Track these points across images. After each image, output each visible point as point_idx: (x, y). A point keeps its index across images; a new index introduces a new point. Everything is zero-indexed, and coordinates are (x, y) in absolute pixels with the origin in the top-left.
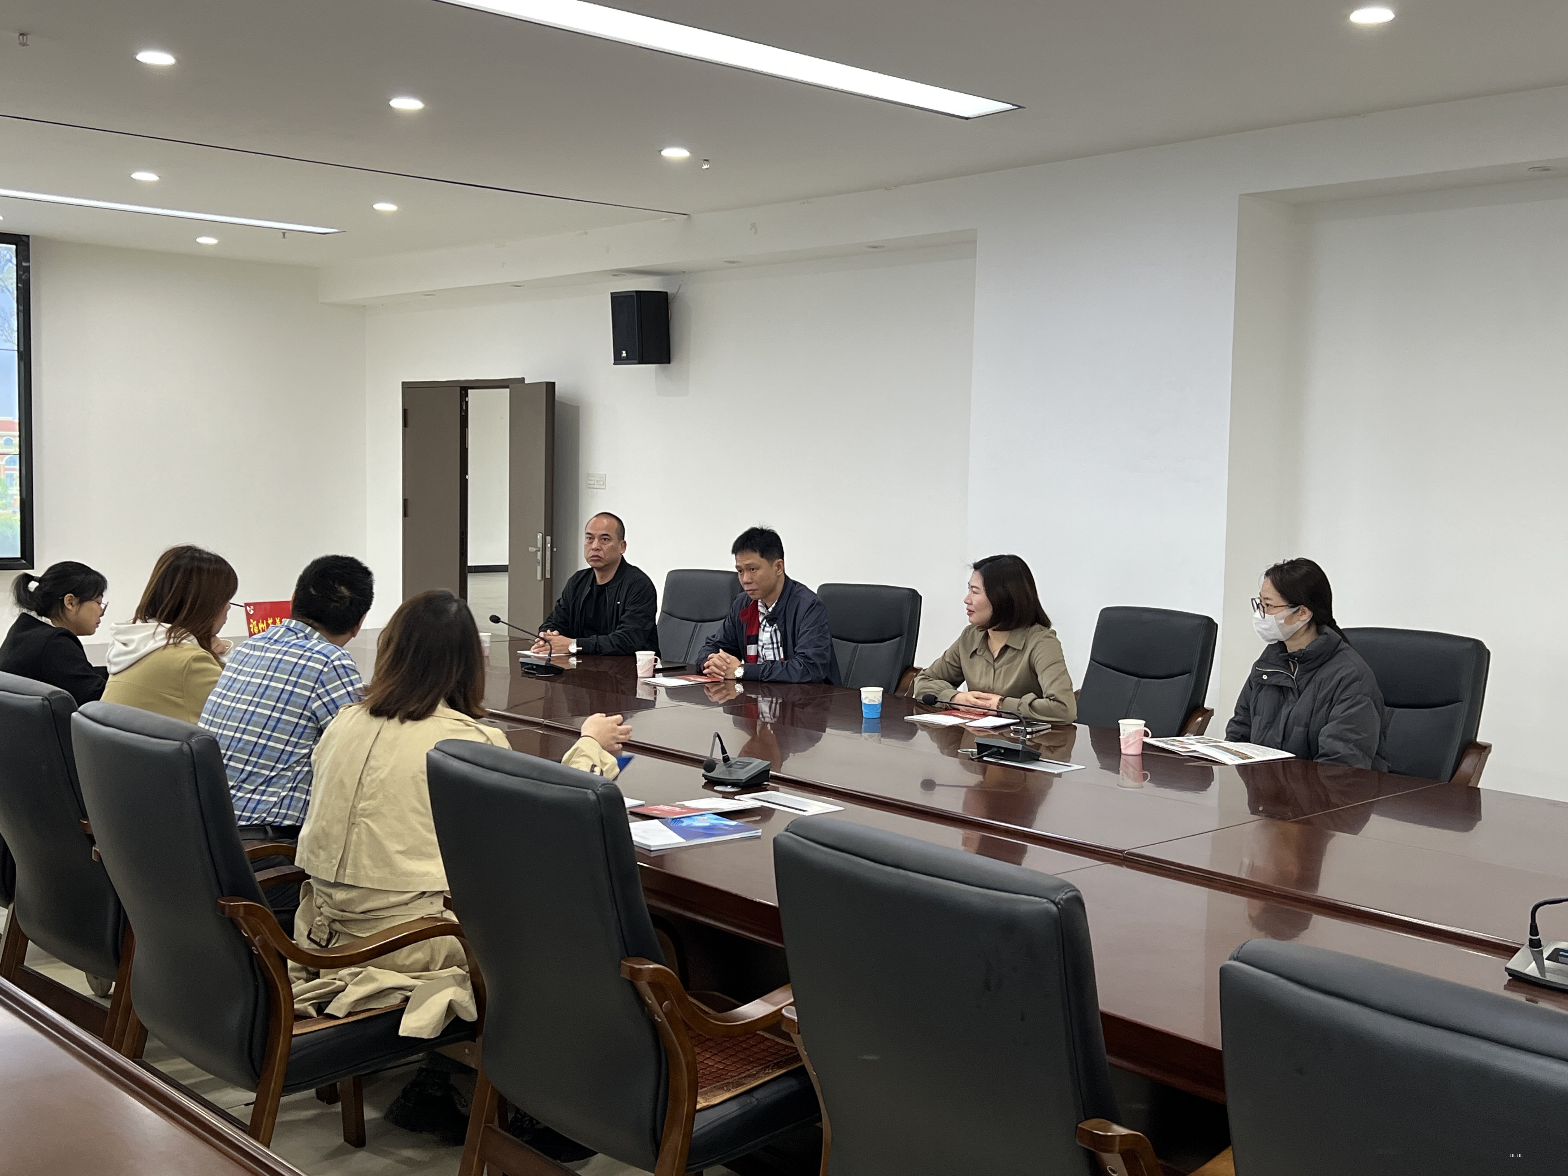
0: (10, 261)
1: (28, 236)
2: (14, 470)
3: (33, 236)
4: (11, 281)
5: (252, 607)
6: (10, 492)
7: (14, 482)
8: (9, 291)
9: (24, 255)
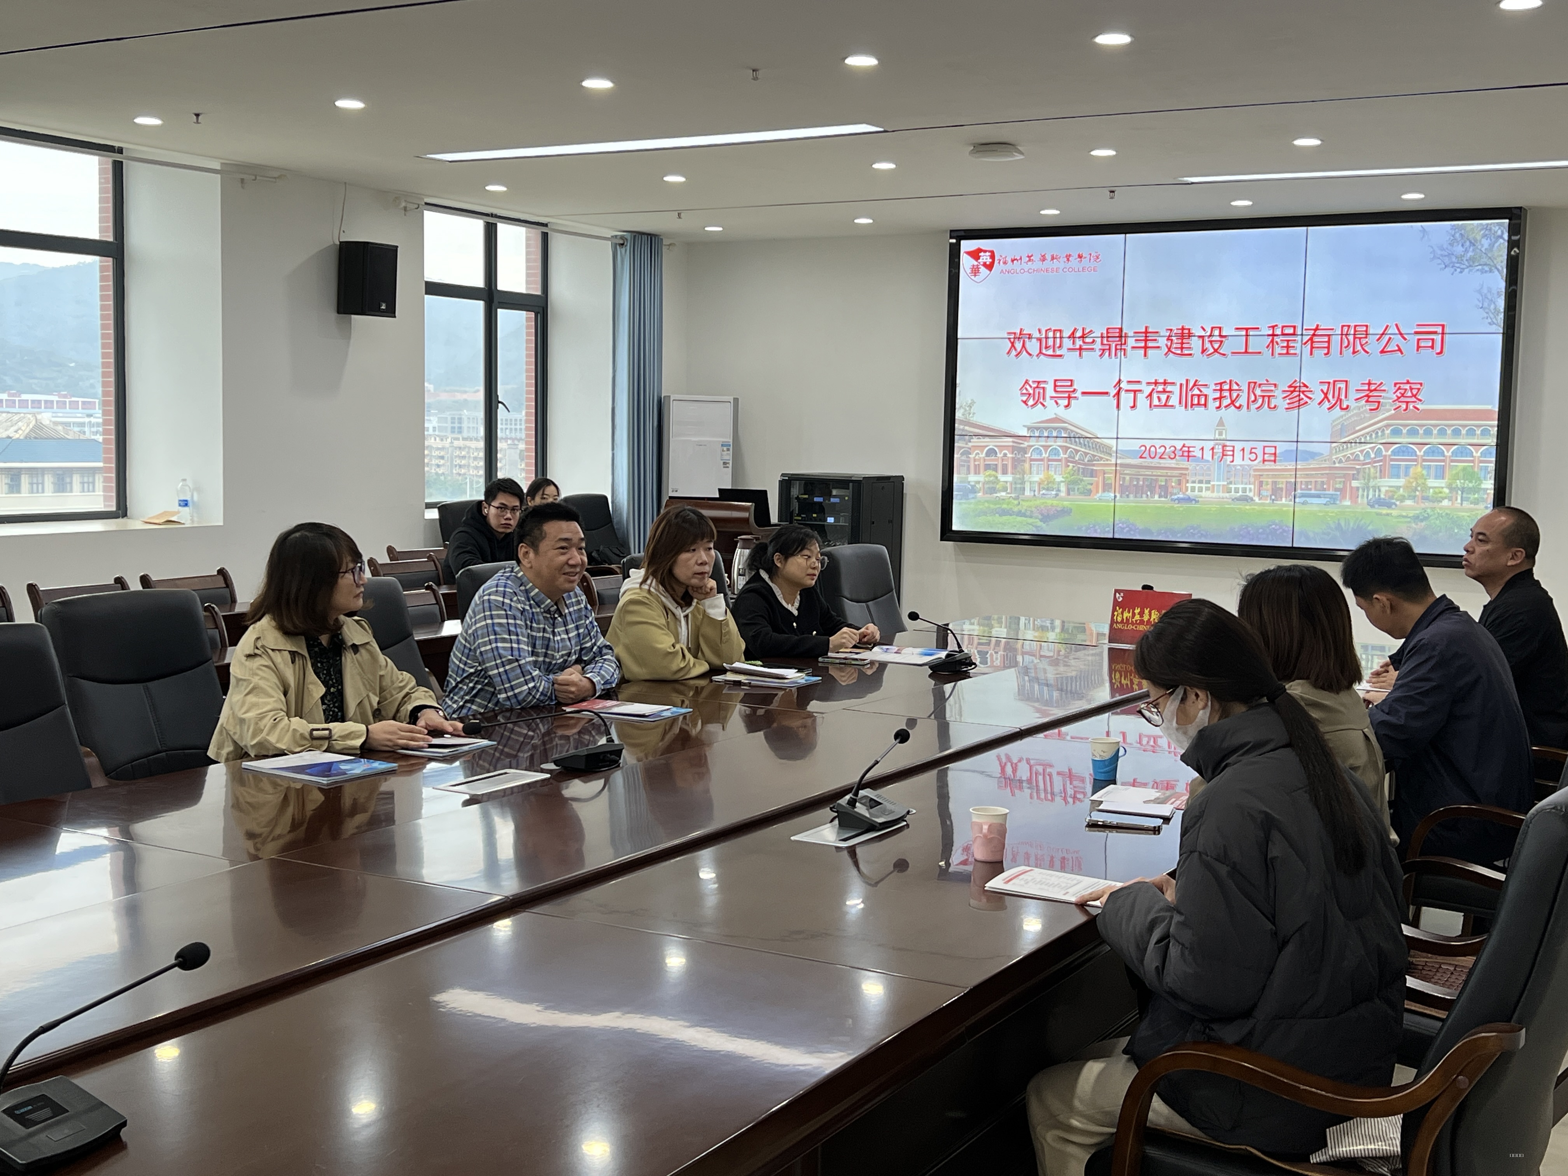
0: (1501, 237)
1: (1520, 208)
2: (1490, 462)
3: (1527, 207)
4: (1501, 258)
6: (1483, 486)
7: (1489, 476)
8: (1498, 270)
9: (1514, 230)
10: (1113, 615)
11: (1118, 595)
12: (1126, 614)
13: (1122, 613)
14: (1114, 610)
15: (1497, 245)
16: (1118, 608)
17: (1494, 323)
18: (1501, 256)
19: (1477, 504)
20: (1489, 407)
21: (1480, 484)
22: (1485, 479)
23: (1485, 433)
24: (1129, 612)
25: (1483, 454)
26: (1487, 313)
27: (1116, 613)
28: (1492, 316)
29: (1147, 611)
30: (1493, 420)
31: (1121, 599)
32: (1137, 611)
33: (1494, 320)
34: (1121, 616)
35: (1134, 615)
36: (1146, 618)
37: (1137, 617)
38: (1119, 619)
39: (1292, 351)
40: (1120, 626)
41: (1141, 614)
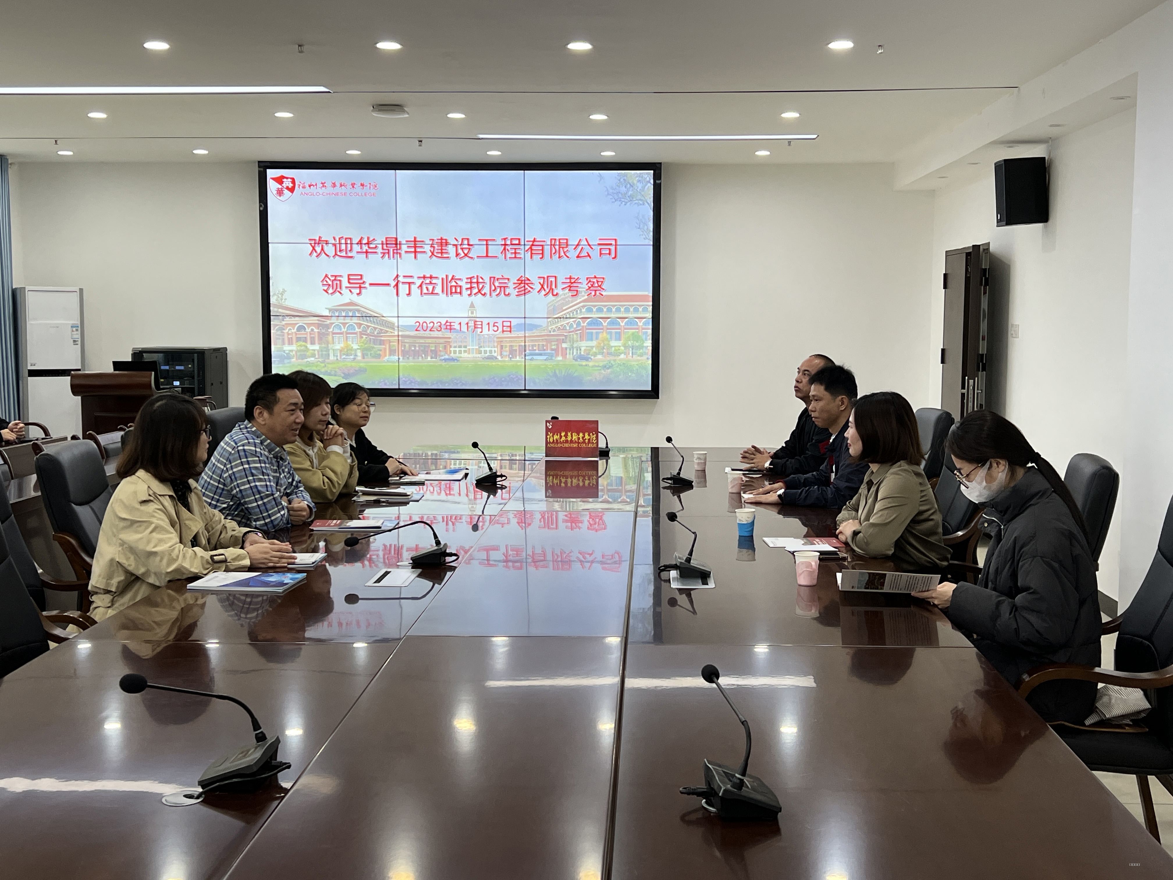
0: (649, 182)
1: (661, 163)
2: (648, 329)
3: (665, 163)
4: (650, 196)
5: (551, 423)
6: (645, 345)
7: (648, 338)
8: (648, 204)
9: (657, 177)
10: (547, 438)
11: (548, 424)
12: (556, 437)
13: (553, 437)
14: (547, 434)
15: (647, 187)
16: (549, 433)
17: (647, 238)
18: (650, 194)
19: (642, 356)
20: (646, 293)
21: (643, 344)
22: (646, 340)
23: (645, 310)
24: (557, 435)
25: (645, 324)
26: (642, 232)
28: (646, 234)
29: (569, 434)
30: (649, 302)
31: (550, 427)
32: (563, 434)
33: (647, 236)
35: (561, 437)
36: (569, 439)
37: (563, 438)
38: (551, 440)
39: (518, 256)
40: (552, 445)
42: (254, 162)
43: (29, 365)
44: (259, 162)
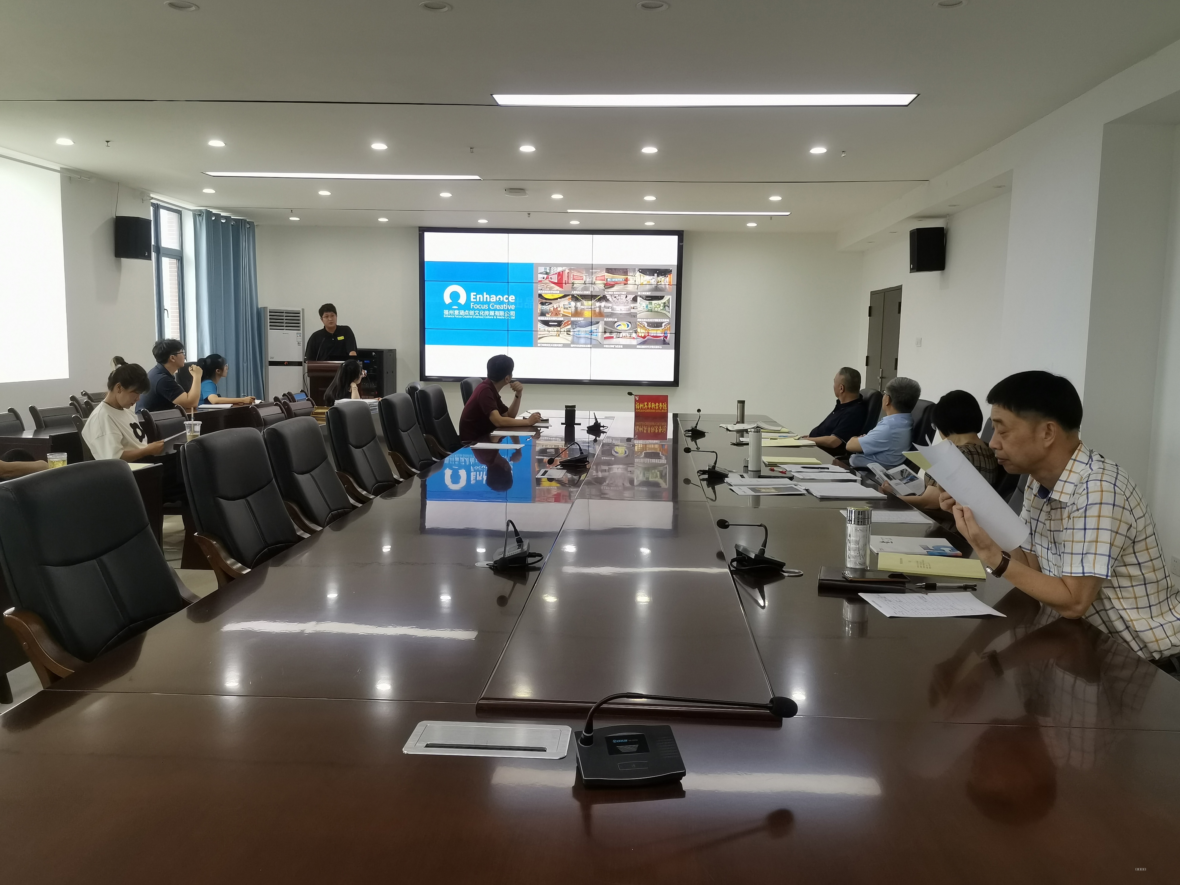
0: (675, 243)
1: (683, 231)
3: (685, 231)
5: (638, 397)
9: (680, 241)
10: (635, 406)
11: (636, 397)
12: (641, 405)
13: (639, 405)
14: (635, 404)
15: (673, 246)
16: (637, 403)
18: (675, 251)
24: (642, 404)
27: (636, 405)
29: (650, 404)
31: (638, 399)
32: (646, 404)
34: (639, 406)
35: (644, 405)
36: (650, 407)
37: (646, 406)
38: (638, 408)
40: (639, 411)
41: (647, 405)
42: (415, 227)
43: (269, 358)
44: (419, 227)
